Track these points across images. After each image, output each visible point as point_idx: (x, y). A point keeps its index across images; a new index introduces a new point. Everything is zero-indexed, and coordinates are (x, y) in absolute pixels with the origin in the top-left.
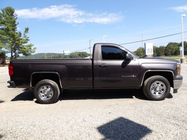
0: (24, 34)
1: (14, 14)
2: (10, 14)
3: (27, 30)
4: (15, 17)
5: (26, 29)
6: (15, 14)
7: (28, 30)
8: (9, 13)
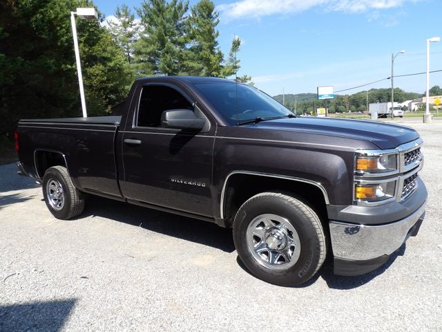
0: (231, 55)
1: (213, 13)
2: (206, 16)
3: (236, 45)
4: (216, 21)
5: (234, 43)
6: (215, 13)
7: (239, 44)
8: (204, 14)
